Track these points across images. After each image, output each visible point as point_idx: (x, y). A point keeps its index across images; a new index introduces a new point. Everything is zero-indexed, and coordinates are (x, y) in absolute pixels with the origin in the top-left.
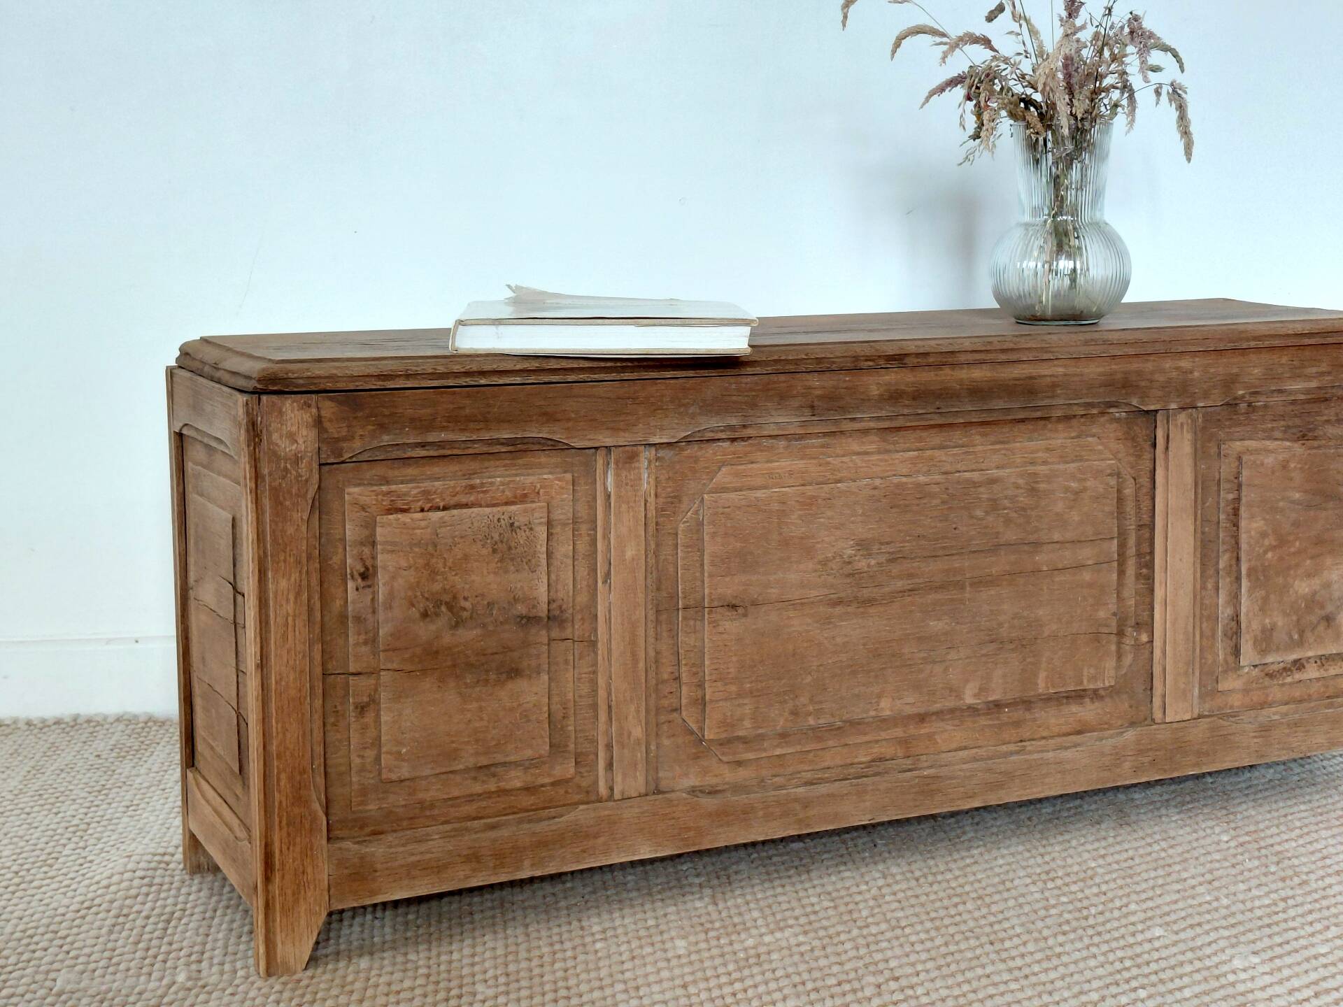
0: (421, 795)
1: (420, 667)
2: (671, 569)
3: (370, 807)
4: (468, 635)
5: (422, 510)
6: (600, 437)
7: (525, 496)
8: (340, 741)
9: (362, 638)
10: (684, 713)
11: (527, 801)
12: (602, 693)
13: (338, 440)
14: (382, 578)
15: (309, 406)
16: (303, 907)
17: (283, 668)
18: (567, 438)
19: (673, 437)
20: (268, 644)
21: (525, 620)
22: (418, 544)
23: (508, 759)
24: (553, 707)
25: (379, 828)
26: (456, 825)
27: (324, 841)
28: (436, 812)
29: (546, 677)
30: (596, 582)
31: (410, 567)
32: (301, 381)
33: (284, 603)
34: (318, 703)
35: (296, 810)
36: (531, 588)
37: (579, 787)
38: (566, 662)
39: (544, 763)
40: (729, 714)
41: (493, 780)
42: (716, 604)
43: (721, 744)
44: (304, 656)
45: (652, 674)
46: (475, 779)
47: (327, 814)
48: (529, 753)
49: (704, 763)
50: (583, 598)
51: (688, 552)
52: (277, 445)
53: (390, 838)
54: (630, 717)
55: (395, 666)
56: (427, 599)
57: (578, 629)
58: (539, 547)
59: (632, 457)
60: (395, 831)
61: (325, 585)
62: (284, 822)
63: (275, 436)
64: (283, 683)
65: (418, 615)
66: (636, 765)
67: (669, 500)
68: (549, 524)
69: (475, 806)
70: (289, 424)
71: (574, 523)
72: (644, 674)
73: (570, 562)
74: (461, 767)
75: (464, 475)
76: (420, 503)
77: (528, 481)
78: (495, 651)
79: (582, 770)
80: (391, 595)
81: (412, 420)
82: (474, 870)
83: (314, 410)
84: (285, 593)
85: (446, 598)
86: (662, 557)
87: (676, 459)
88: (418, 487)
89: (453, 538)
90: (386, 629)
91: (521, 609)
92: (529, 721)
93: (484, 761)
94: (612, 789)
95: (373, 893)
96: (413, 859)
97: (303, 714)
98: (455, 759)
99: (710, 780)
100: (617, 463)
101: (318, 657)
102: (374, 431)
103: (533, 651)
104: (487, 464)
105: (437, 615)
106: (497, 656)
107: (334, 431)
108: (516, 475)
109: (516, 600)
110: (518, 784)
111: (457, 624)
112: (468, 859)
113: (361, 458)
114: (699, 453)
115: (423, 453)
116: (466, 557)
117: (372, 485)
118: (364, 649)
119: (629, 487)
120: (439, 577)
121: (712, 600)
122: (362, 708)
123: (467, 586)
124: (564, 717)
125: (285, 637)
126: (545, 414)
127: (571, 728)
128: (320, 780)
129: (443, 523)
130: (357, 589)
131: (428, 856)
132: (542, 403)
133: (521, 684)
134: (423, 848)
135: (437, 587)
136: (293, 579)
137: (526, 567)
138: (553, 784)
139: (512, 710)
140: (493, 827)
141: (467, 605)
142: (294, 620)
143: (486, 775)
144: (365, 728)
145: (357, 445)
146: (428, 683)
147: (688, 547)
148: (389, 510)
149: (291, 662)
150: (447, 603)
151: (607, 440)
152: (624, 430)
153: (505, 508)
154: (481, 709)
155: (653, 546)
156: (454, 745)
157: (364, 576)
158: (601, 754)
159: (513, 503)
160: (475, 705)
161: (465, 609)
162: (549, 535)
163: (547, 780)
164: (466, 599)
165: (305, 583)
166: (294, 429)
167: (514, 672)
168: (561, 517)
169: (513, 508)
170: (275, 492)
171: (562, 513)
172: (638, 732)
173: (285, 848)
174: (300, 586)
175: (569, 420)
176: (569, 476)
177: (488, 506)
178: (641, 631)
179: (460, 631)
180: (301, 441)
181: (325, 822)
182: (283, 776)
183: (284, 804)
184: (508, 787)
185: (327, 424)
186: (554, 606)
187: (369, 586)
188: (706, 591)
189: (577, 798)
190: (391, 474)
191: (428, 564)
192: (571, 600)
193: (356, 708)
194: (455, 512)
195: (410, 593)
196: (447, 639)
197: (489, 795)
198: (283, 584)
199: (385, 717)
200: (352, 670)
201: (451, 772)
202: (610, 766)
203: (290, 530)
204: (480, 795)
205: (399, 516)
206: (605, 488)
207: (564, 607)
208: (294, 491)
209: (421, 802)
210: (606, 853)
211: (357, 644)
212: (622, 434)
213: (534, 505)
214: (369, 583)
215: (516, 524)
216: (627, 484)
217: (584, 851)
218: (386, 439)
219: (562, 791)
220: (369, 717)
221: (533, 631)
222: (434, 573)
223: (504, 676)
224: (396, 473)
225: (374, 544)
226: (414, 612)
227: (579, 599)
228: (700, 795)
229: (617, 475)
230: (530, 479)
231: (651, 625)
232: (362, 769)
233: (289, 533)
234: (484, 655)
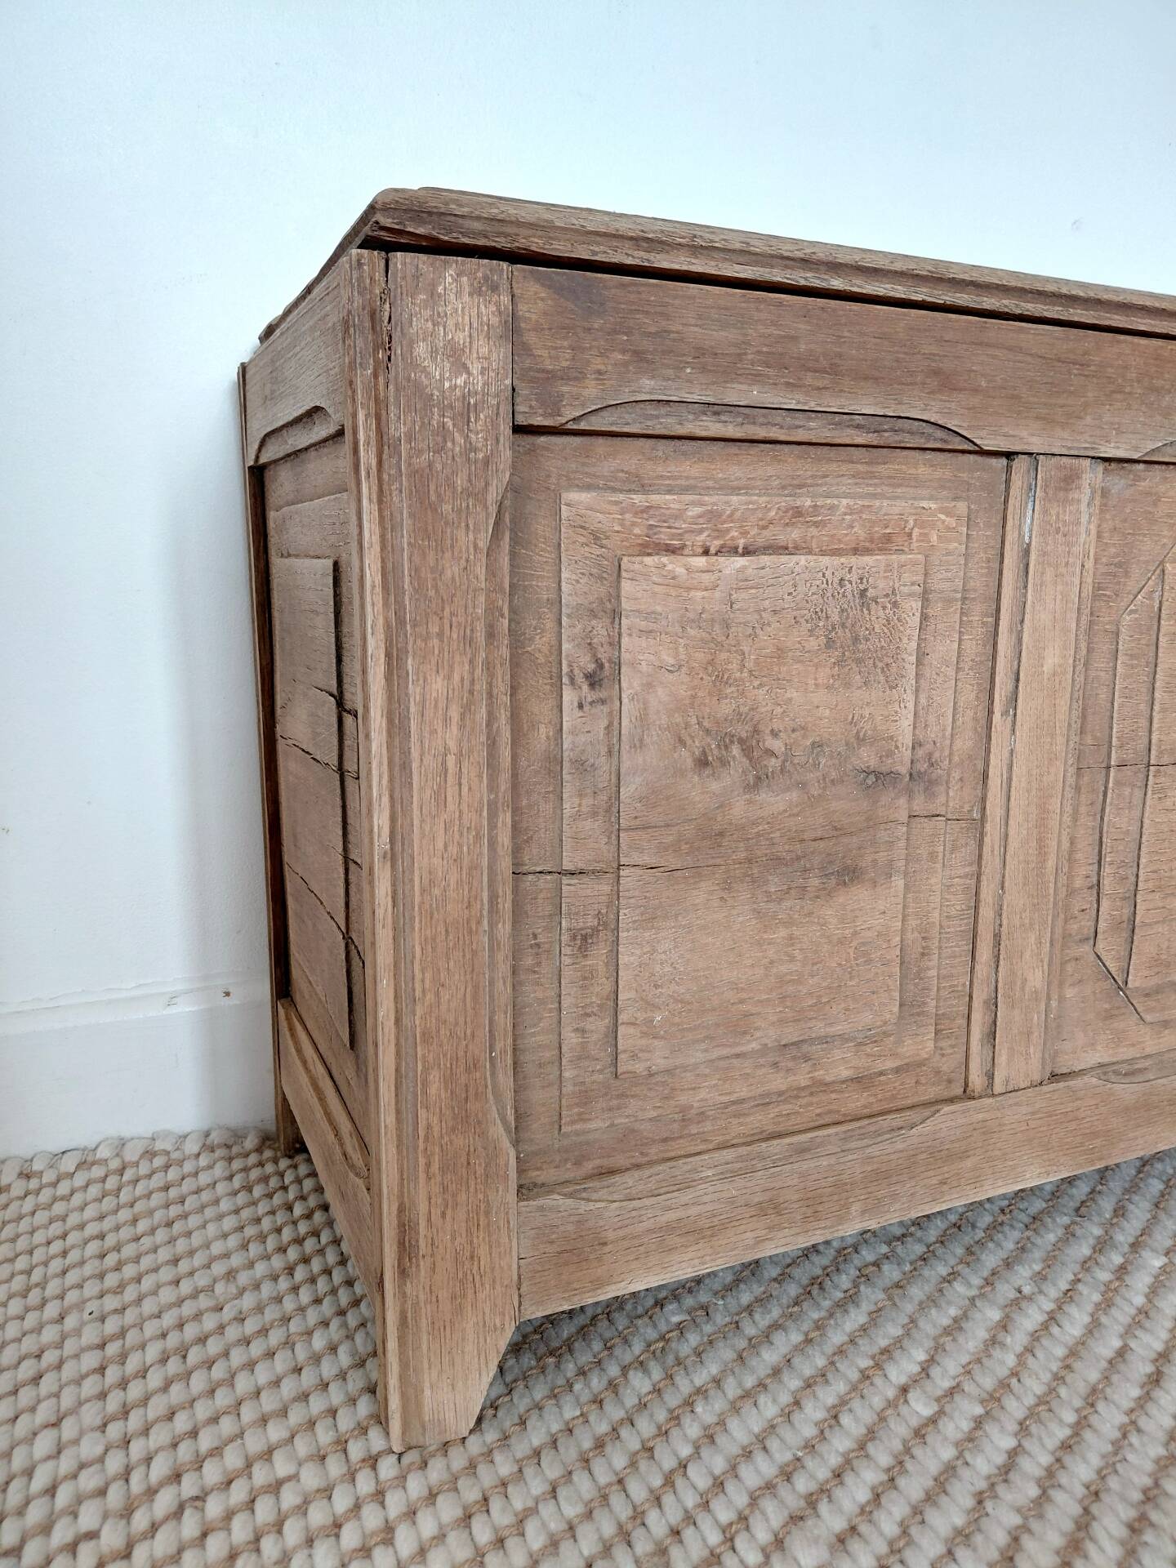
0: (683, 1099)
1: (689, 861)
2: (1103, 695)
3: (592, 1125)
4: (775, 801)
5: (706, 552)
6: (1024, 434)
7: (888, 538)
8: (542, 1002)
9: (588, 801)
10: (1100, 945)
11: (856, 1101)
12: (987, 913)
13: (551, 377)
14: (630, 683)
15: (494, 288)
16: (470, 1323)
17: (436, 861)
18: (969, 428)
19: (1136, 448)
20: (407, 811)
21: (872, 778)
22: (697, 622)
23: (832, 1030)
24: (910, 936)
25: (607, 1163)
26: (743, 1150)
27: (512, 1197)
28: (708, 1126)
29: (899, 883)
30: (990, 712)
31: (680, 666)
32: (477, 226)
33: (438, 725)
34: (504, 929)
35: (459, 1141)
36: (886, 718)
37: (938, 1072)
38: (932, 856)
39: (886, 1034)
40: (1164, 946)
41: (806, 1067)
42: (1165, 760)
43: (1147, 995)
44: (478, 837)
45: (1063, 879)
46: (775, 1064)
47: (516, 1143)
48: (867, 1018)
49: (1118, 1025)
50: (965, 743)
51: (1132, 667)
52: (424, 370)
53: (629, 1179)
54: (1027, 955)
55: (647, 859)
56: (708, 732)
57: (955, 797)
58: (905, 640)
59: (1069, 480)
60: (638, 1166)
61: (521, 696)
62: (435, 1167)
63: (421, 349)
64: (436, 891)
65: (689, 762)
66: (1029, 1034)
67: (1112, 569)
68: (925, 597)
69: (773, 1111)
70: (451, 323)
71: (964, 599)
72: (1052, 879)
73: (951, 672)
74: (754, 1045)
75: (784, 487)
76: (703, 537)
77: (896, 510)
78: (819, 834)
79: (944, 1044)
80: (643, 719)
81: (700, 352)
82: (771, 1228)
83: (505, 299)
84: (442, 704)
85: (743, 731)
86: (1092, 674)
87: (1128, 493)
88: (702, 504)
89: (758, 611)
90: (632, 788)
91: (867, 757)
92: (869, 961)
93: (791, 1034)
94: (990, 1076)
95: (599, 1283)
96: (672, 1216)
97: (474, 953)
98: (745, 1033)
99: (1126, 1053)
100: (1046, 487)
101: (504, 838)
102: (625, 364)
103: (883, 836)
104: (825, 468)
105: (724, 763)
106: (822, 844)
107: (545, 353)
108: (874, 496)
109: (861, 740)
110: (846, 1073)
111: (758, 782)
112: (761, 1210)
113: (595, 424)
114: (1162, 488)
115: (714, 428)
116: (780, 653)
117: (614, 490)
118: (588, 824)
119: (1059, 536)
120: (729, 691)
121: (1161, 753)
122: (585, 938)
123: (779, 710)
124: (923, 954)
125: (440, 798)
126: (936, 373)
127: (933, 973)
128: (506, 1081)
129: (743, 582)
130: (581, 706)
131: (693, 1211)
132: (934, 349)
133: (858, 896)
134: (686, 1197)
135: (726, 708)
136: (456, 677)
137: (882, 678)
138: (897, 1070)
139: (841, 941)
140: (802, 1150)
141: (777, 745)
142: (459, 763)
143: (794, 1058)
144: (588, 977)
145: (591, 392)
146: (702, 893)
147: (1132, 656)
148: (645, 545)
149: (453, 850)
150: (741, 741)
151: (1034, 440)
152: (1063, 426)
153: (853, 560)
154: (791, 937)
155: (1084, 652)
156: (743, 1007)
157: (594, 681)
158: (977, 1017)
159: (867, 551)
160: (783, 933)
161: (771, 753)
162: (924, 617)
163: (890, 1064)
164: (775, 734)
165: (481, 686)
166: (461, 337)
167: (850, 875)
168: (945, 586)
169: (868, 560)
170: (421, 478)
171: (945, 580)
172: (1036, 979)
173: (436, 1213)
174: (471, 692)
175: (976, 391)
176: (962, 507)
177: (823, 553)
178: (1055, 804)
179: (763, 796)
180: (475, 369)
181: (513, 1162)
182: (435, 1076)
183: (436, 1129)
184: (828, 1079)
185: (531, 338)
186: (920, 752)
187: (603, 702)
188: (1155, 737)
189: (932, 1092)
190: (652, 470)
191: (711, 662)
192: (948, 742)
193: (574, 938)
194: (765, 560)
195: (678, 719)
196: (739, 809)
197: (794, 1093)
198: (438, 685)
199: (628, 957)
200: (567, 865)
201: (738, 1056)
202: (992, 1035)
203: (452, 570)
204: (781, 1093)
205: (665, 560)
206: (1021, 536)
207: (937, 755)
208: (460, 481)
209: (684, 1110)
210: (977, 1182)
211: (577, 816)
212: (1059, 432)
213: (903, 558)
214: (603, 694)
215: (871, 593)
216: (1058, 531)
217: (943, 1183)
218: (648, 386)
219: (910, 1081)
220: (599, 954)
221: (885, 799)
222: (721, 680)
223: (833, 880)
224: (660, 470)
225: (616, 615)
226: (686, 757)
227: (958, 744)
228: (1113, 1078)
229: (1045, 512)
230: (899, 506)
231: (1069, 793)
232: (583, 1055)
233: (449, 573)
234: (803, 841)
